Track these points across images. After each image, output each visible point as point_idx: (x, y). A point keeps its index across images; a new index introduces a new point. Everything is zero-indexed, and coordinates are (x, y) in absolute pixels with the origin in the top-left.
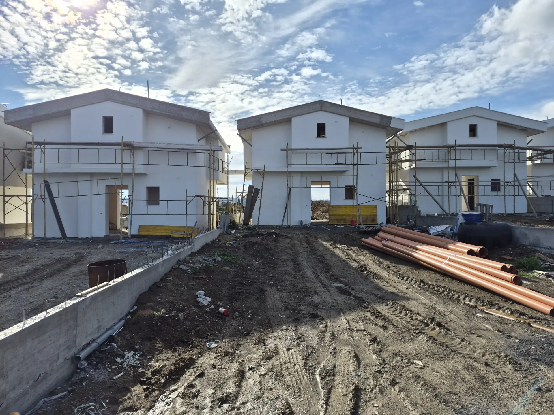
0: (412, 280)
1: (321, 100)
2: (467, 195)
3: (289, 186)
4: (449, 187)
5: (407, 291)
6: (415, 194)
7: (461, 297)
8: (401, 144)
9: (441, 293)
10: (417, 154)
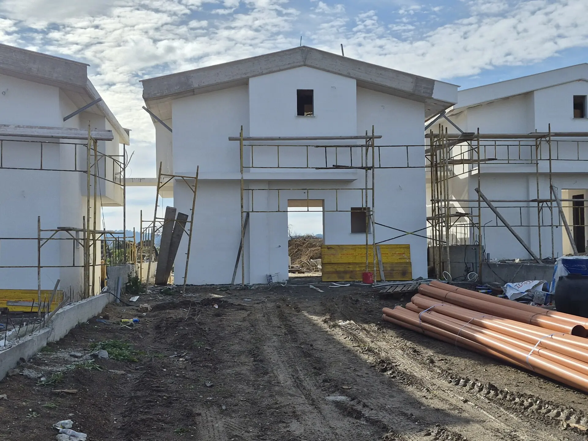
0: (474, 384)
1: (304, 47)
2: (572, 224)
3: (244, 210)
4: (540, 210)
5: (466, 406)
6: (479, 223)
7: (563, 416)
8: (452, 131)
9: (526, 408)
10: (482, 149)
